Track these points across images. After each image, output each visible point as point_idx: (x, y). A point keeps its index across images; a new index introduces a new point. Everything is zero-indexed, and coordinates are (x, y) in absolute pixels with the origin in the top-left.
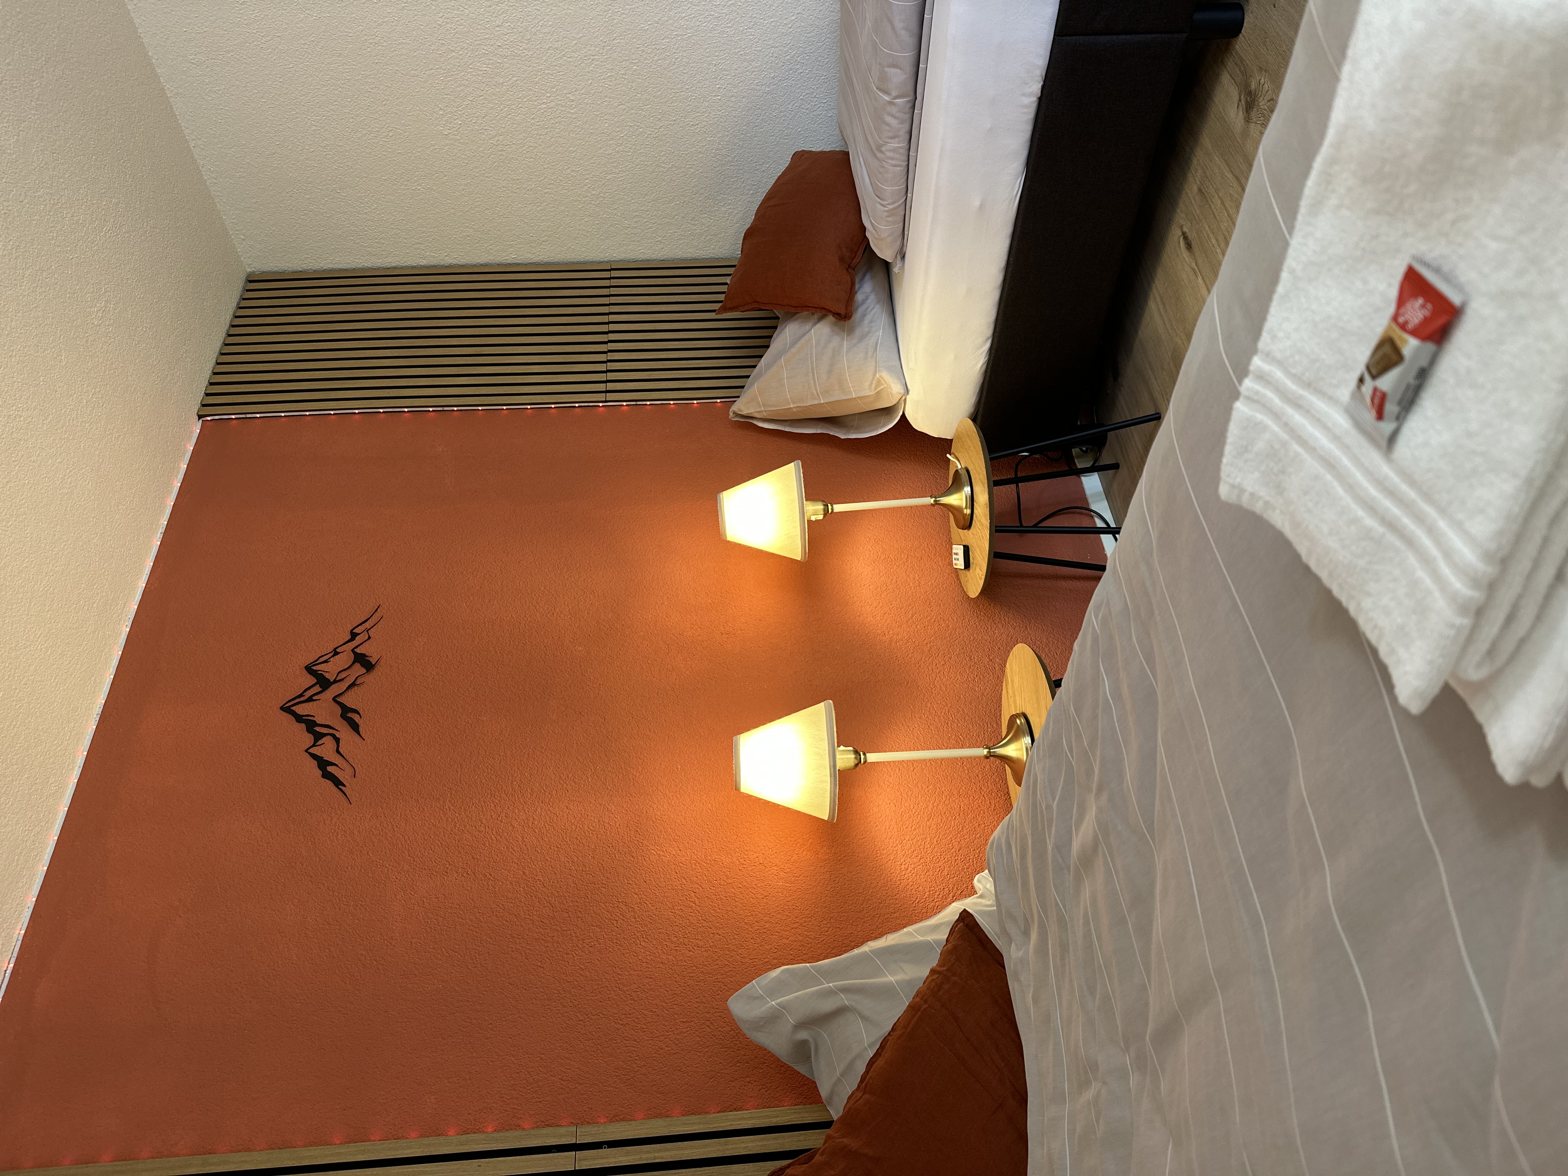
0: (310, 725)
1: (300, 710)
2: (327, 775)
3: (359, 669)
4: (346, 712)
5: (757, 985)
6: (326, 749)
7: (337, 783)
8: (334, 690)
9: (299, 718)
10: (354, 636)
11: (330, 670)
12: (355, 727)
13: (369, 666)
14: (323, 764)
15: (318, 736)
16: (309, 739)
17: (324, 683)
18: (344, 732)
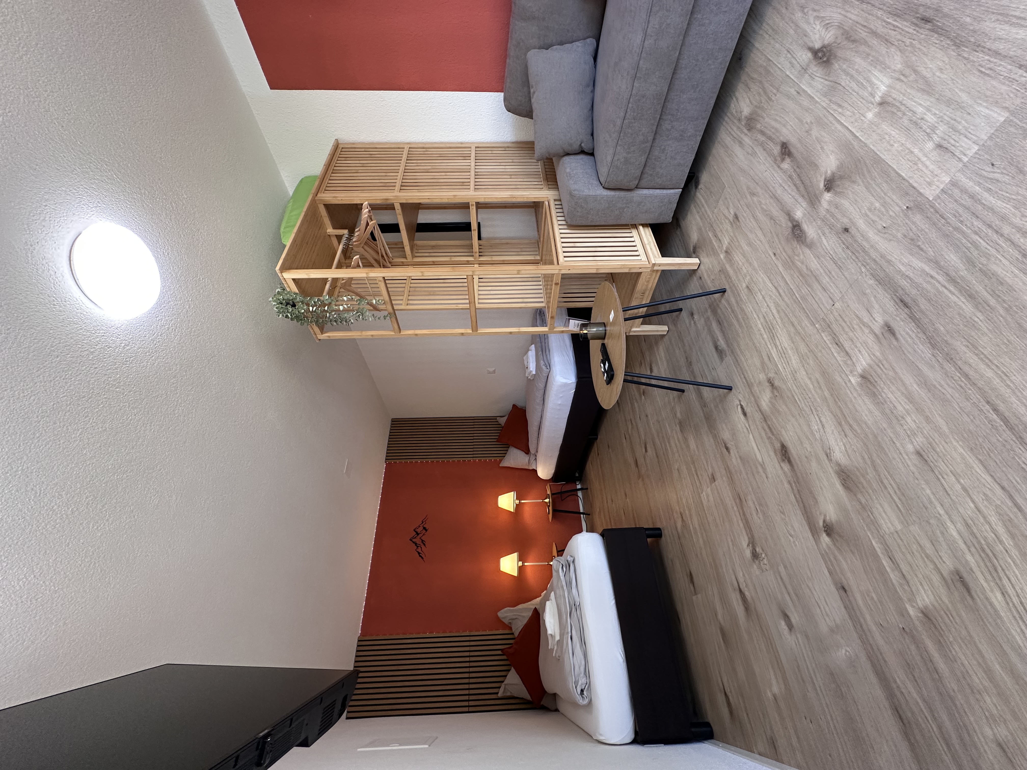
0: (416, 544)
1: (414, 540)
2: (420, 556)
3: (424, 531)
4: (422, 541)
5: (502, 611)
6: (419, 550)
7: (422, 558)
8: (420, 535)
9: (413, 542)
10: (423, 522)
11: (419, 530)
12: (424, 545)
13: (426, 530)
14: (419, 553)
15: (418, 547)
16: (416, 547)
17: (418, 534)
18: (423, 546)
